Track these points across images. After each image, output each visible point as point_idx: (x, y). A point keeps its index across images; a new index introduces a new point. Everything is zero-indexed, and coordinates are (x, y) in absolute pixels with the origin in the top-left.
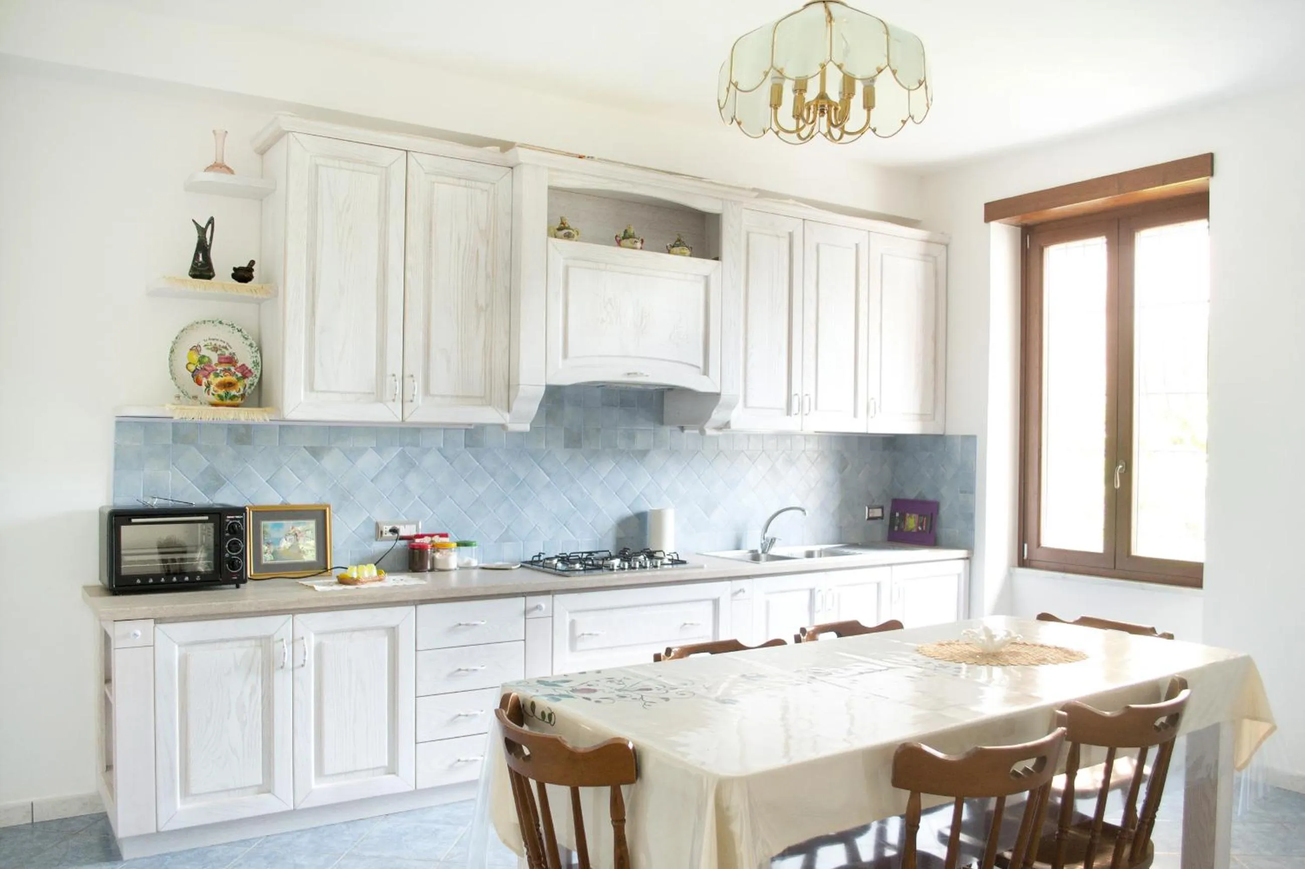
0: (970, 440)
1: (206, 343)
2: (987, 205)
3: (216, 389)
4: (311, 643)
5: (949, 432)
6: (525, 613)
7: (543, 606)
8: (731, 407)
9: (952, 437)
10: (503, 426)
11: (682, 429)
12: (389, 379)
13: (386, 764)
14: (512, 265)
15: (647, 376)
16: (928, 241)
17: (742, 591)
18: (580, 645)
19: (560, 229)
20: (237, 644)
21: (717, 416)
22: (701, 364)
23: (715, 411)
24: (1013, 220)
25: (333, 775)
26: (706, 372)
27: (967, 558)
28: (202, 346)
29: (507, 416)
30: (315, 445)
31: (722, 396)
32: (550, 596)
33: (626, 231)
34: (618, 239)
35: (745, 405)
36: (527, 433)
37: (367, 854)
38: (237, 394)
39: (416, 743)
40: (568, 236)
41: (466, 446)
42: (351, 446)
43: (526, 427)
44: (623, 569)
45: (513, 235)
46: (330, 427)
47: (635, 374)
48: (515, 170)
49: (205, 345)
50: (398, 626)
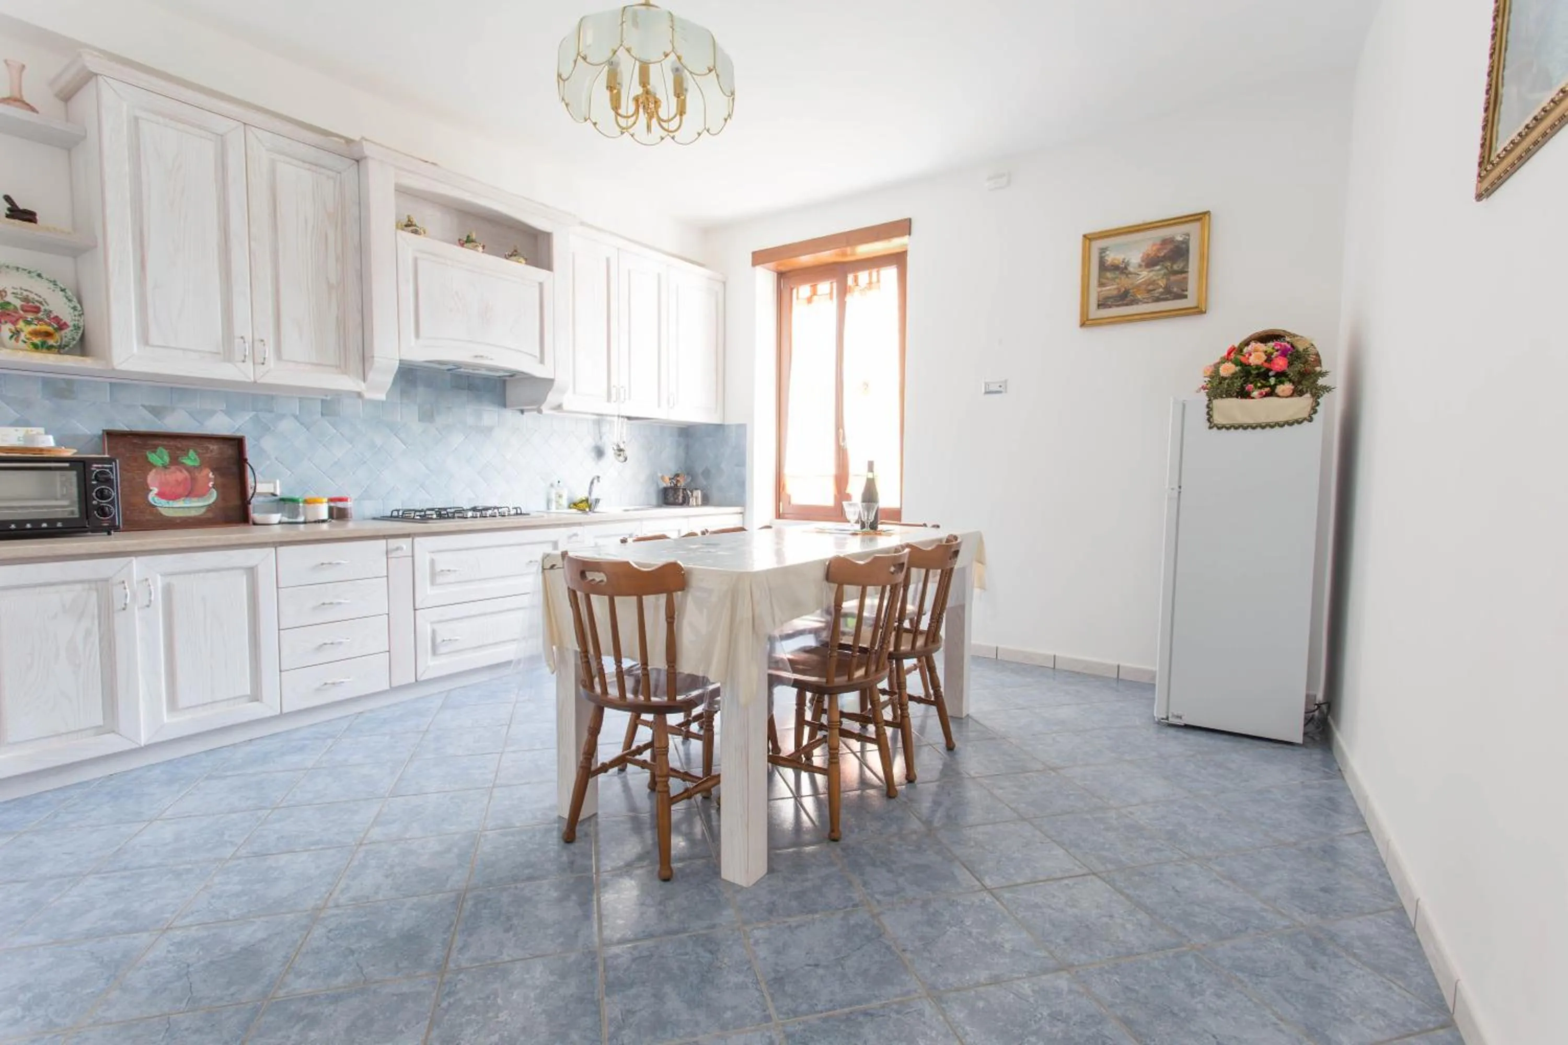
0: (742, 427)
1: (15, 291)
2: (754, 253)
3: (28, 336)
4: (159, 583)
5: (726, 423)
6: (387, 553)
7: (405, 547)
8: (563, 391)
9: (728, 426)
10: (359, 395)
11: (522, 412)
12: (238, 341)
13: (249, 693)
14: (362, 249)
15: (491, 359)
16: (710, 278)
17: (575, 535)
18: (440, 580)
19: (407, 226)
20: (63, 588)
21: (552, 398)
22: (538, 354)
23: (550, 394)
24: (772, 265)
25: (188, 708)
26: (542, 361)
27: (741, 513)
28: (9, 293)
29: (363, 385)
30: (153, 404)
31: (556, 383)
32: (410, 539)
33: (468, 237)
34: (462, 242)
35: (574, 392)
36: (383, 402)
37: (229, 773)
38: (55, 344)
39: (280, 671)
40: (416, 232)
41: (322, 414)
42: (198, 407)
43: (383, 397)
44: (476, 517)
45: (362, 222)
46: (172, 388)
47: (482, 357)
48: (362, 163)
49: (13, 293)
50: (257, 566)
